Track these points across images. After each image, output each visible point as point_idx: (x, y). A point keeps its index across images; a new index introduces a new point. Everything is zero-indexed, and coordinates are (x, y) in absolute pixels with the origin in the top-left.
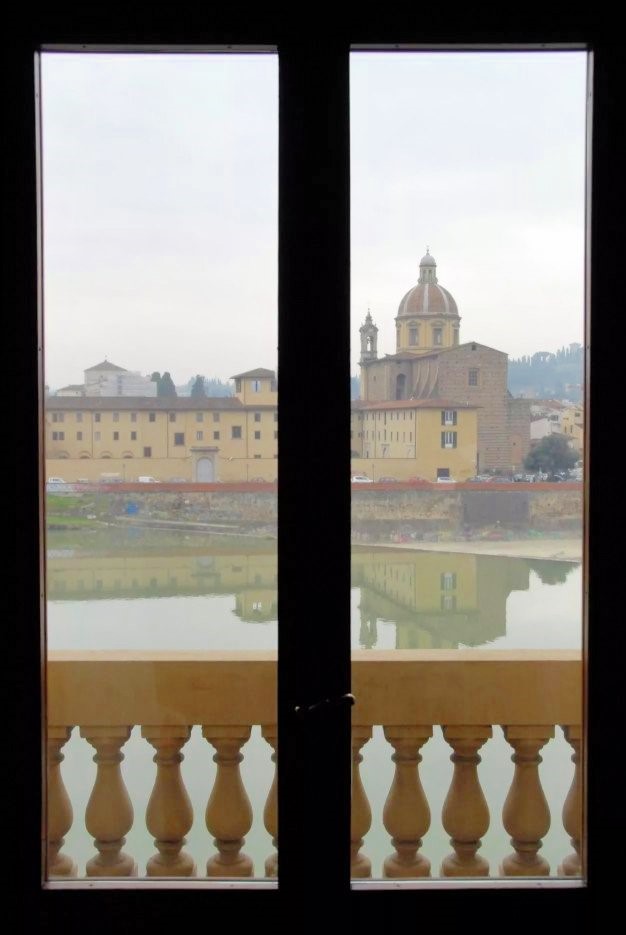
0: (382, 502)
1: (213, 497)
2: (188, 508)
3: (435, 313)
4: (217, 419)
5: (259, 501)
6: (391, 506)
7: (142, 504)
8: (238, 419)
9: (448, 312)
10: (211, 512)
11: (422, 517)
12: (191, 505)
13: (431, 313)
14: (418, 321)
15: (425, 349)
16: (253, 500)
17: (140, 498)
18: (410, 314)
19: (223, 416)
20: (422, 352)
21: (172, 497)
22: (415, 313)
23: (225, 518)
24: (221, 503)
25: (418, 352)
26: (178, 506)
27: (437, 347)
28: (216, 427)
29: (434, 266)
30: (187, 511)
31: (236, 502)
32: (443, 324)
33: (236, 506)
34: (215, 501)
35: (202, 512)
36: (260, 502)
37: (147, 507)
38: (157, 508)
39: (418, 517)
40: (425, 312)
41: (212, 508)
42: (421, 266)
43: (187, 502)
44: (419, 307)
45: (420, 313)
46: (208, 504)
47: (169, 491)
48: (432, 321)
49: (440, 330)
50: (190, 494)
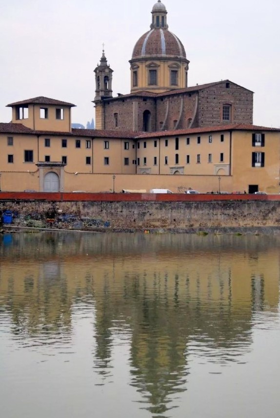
0: (227, 212)
1: (84, 206)
2: (61, 217)
3: (172, 56)
4: (10, 143)
5: (124, 210)
6: (234, 215)
7: (17, 214)
8: (30, 144)
9: (182, 56)
10: (82, 220)
11: (259, 225)
12: (64, 214)
13: (168, 56)
14: (158, 63)
15: (164, 88)
16: (119, 210)
17: (16, 207)
18: (148, 56)
19: (17, 140)
20: (162, 91)
21: (46, 207)
22: (154, 55)
23: (94, 227)
24: (91, 213)
25: (157, 91)
26: (51, 215)
27: (173, 87)
28: (10, 150)
29: (166, 13)
30: (59, 220)
31: (104, 211)
32: (178, 67)
33: (104, 215)
34: (86, 210)
35: (73, 220)
36: (125, 212)
37: (22, 216)
38: (32, 218)
39: (256, 225)
40: (164, 55)
41: (83, 217)
42: (152, 13)
43: (60, 211)
44: (158, 50)
45: (159, 56)
46: (78, 213)
47: (43, 201)
48: (170, 63)
49: (176, 72)
50: (63, 204)
